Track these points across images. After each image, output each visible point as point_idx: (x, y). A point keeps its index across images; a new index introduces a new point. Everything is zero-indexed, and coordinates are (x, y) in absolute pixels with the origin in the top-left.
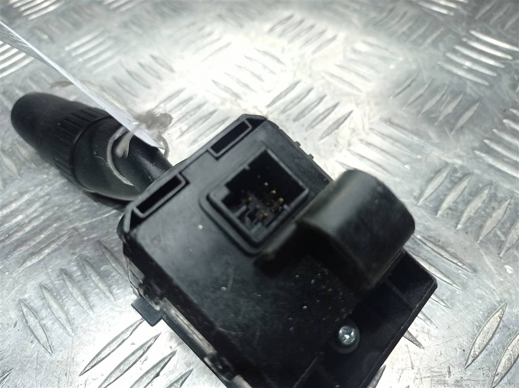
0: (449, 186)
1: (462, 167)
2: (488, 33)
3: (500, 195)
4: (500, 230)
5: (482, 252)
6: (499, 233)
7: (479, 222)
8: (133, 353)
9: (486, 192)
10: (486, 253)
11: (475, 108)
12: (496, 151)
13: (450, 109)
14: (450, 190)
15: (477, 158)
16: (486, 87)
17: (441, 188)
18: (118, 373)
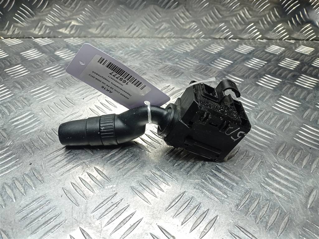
2: (246, 97)
4: (250, 166)
8: (113, 205)
18: (107, 212)
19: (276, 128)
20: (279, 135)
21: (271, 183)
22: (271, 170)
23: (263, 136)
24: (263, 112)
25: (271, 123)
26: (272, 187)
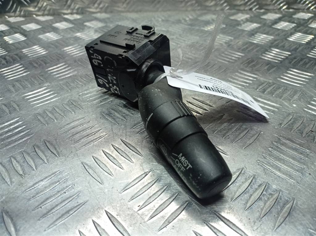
0: (268, 87)
1: (272, 82)
3: (288, 89)
5: (283, 101)
6: (289, 97)
7: (281, 95)
9: (283, 88)
10: (285, 102)
11: (275, 68)
13: (266, 68)
14: (268, 88)
15: (278, 80)
16: (279, 63)
17: (265, 87)
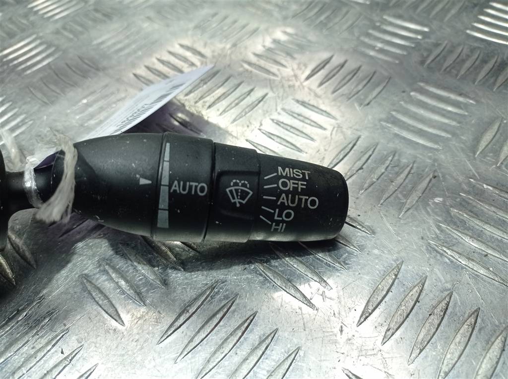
3: (403, 161)
4: (401, 192)
5: (382, 214)
6: (400, 196)
10: (386, 216)
12: (402, 121)
16: (396, 65)
19: (474, 83)
20: (483, 100)
21: (456, 239)
22: (458, 200)
23: (439, 108)
24: (442, 49)
25: (462, 72)
26: (460, 251)
